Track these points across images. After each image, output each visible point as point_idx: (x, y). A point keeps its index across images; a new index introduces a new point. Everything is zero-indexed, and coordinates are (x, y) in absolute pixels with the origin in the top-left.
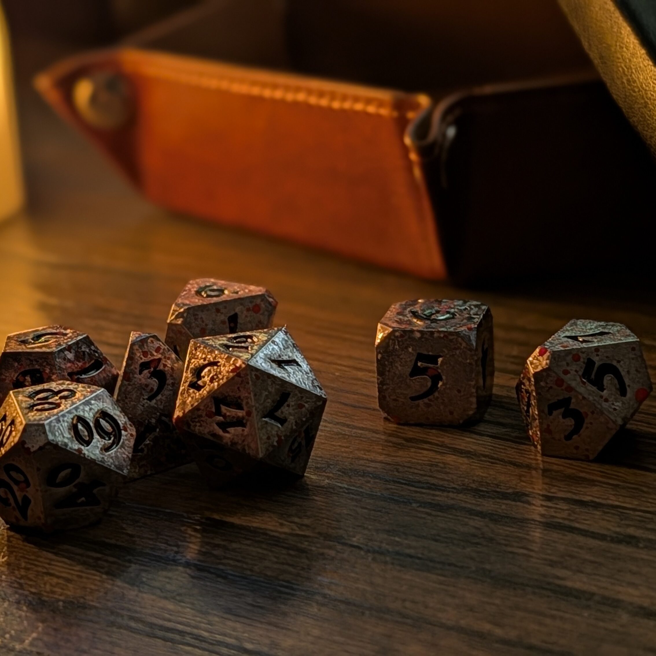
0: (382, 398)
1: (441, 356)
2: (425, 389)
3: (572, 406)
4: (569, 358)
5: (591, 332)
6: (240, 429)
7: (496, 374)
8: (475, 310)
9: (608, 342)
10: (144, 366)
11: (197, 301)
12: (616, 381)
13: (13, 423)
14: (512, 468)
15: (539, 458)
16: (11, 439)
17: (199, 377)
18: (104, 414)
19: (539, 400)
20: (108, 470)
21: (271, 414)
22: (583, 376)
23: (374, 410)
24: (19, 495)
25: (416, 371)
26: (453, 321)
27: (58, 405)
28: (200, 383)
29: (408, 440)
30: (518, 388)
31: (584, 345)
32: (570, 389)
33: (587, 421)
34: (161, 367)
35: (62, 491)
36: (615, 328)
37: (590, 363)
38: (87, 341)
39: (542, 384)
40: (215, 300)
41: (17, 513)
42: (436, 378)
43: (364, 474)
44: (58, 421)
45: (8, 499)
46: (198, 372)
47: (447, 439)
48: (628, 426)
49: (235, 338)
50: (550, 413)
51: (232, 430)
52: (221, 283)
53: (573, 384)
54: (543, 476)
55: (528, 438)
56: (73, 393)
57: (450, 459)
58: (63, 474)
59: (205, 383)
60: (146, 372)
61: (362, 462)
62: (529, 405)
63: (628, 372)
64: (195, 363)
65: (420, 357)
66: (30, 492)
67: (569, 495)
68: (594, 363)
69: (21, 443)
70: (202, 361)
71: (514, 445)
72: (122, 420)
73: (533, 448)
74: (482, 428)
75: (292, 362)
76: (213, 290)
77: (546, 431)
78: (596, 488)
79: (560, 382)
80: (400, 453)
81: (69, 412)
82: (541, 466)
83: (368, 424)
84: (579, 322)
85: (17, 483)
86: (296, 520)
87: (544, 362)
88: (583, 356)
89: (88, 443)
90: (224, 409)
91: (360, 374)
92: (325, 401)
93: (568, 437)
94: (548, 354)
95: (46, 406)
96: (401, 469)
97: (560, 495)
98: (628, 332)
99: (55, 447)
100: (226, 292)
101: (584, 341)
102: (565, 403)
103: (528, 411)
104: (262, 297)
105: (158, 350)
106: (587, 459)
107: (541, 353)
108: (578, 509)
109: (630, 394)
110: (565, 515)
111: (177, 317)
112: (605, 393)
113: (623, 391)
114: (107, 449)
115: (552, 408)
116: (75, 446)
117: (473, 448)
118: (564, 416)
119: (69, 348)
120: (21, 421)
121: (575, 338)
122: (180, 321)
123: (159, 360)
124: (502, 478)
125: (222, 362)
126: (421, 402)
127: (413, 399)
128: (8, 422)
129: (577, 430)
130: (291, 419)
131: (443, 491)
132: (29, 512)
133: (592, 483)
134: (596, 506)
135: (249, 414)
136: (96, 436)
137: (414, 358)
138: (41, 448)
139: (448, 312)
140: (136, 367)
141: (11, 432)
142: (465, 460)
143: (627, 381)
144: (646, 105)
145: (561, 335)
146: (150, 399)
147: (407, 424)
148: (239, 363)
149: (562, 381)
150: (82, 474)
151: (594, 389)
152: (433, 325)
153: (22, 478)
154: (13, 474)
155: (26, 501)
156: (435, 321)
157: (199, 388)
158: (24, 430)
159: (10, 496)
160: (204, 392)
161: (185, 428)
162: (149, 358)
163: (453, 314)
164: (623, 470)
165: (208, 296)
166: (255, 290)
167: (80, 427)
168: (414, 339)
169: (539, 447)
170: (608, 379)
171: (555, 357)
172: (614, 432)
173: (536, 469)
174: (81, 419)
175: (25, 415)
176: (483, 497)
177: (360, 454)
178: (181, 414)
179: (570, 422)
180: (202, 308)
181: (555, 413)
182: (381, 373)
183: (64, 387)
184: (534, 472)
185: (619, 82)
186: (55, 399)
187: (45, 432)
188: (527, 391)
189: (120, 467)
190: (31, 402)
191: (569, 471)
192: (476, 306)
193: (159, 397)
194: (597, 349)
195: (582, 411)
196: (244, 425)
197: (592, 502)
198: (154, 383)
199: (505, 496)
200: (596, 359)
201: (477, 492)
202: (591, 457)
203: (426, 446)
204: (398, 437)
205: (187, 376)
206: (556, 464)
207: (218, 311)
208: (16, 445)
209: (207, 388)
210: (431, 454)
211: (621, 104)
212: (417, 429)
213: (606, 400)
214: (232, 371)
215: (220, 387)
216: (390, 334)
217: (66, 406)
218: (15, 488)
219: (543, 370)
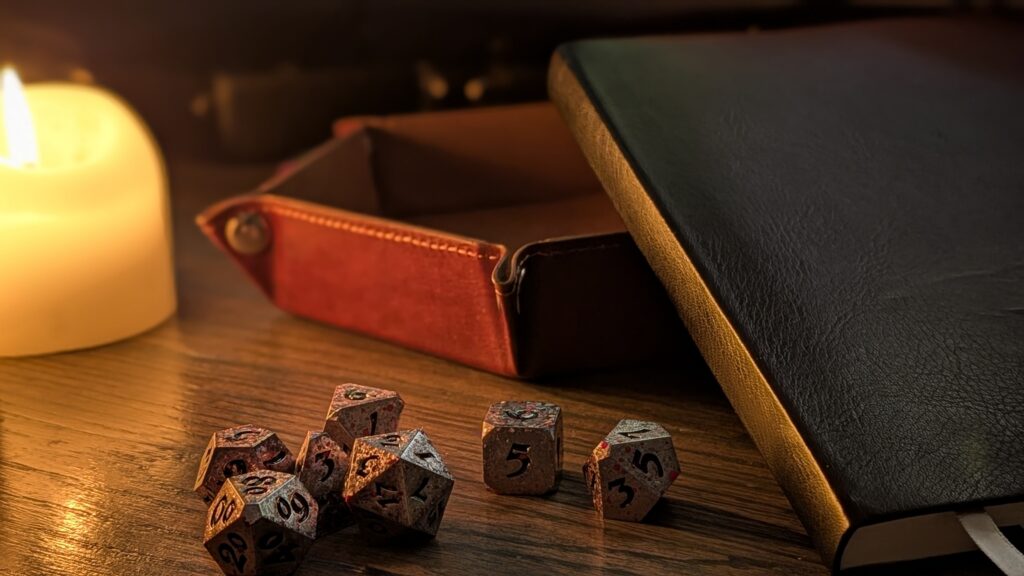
0: (486, 476)
1: (528, 446)
2: (518, 469)
3: (625, 484)
4: (623, 450)
5: (637, 430)
6: (394, 504)
7: (565, 453)
8: (551, 411)
9: (648, 437)
10: (319, 456)
11: (347, 403)
12: (656, 466)
13: (233, 502)
14: (583, 528)
15: (601, 520)
16: (233, 515)
17: (364, 467)
18: (298, 496)
19: (602, 480)
20: (302, 536)
21: (416, 494)
22: (633, 463)
23: (480, 483)
24: (238, 555)
25: (511, 456)
26: (537, 419)
27: (265, 490)
28: (365, 471)
29: (508, 507)
30: (585, 468)
31: (633, 440)
32: (624, 472)
33: (636, 494)
34: (330, 457)
35: (269, 552)
36: (652, 426)
37: (638, 453)
38: (274, 437)
39: (605, 468)
40: (361, 402)
41: (235, 568)
42: (526, 461)
43: (478, 534)
44: (267, 501)
45: (228, 557)
46: (363, 463)
47: (535, 505)
48: (665, 495)
49: (388, 437)
50: (610, 489)
51: (389, 505)
52: (362, 387)
53: (627, 468)
54: (605, 533)
55: (592, 505)
56: (274, 480)
57: (539, 521)
58: (271, 539)
59: (369, 472)
60: (320, 461)
61: (476, 524)
62: (594, 482)
63: (664, 460)
64: (360, 456)
65: (515, 446)
66: (247, 553)
67: (626, 548)
68: (640, 453)
69: (242, 518)
70: (365, 456)
71: (583, 510)
72: (308, 498)
73: (596, 513)
74: (558, 496)
75: (429, 455)
76: (358, 394)
77: (607, 501)
78: (645, 543)
79: (617, 467)
80: (503, 517)
81: (274, 495)
82: (603, 526)
83: (476, 495)
84: (627, 421)
85: (236, 546)
86: (436, 570)
87: (605, 453)
88: (633, 449)
89: (288, 517)
90: (383, 490)
91: (464, 454)
92: (453, 482)
93: (623, 506)
94: (608, 447)
95: (257, 490)
96: (504, 530)
97: (620, 548)
98: (662, 430)
99: (265, 520)
100: (367, 396)
101: (632, 437)
102: (621, 482)
103: (593, 486)
104: (394, 399)
105: (328, 444)
106: (636, 521)
107: (604, 447)
108: (633, 559)
109: (665, 474)
110: (624, 563)
111: (333, 416)
112: (648, 475)
113: (661, 474)
114: (301, 520)
115: (612, 485)
116: (278, 519)
117: (554, 512)
118: (620, 490)
119: (263, 443)
120: (240, 503)
121: (625, 434)
122: (336, 419)
123: (329, 452)
124: (578, 536)
125: (381, 456)
126: (514, 478)
127: (509, 476)
128: (229, 502)
129: (629, 500)
130: (430, 497)
131: (537, 546)
132: (245, 566)
133: (641, 539)
134: (646, 557)
135: (401, 494)
136: (293, 512)
137: (510, 447)
138: (256, 522)
139: (532, 412)
140: (313, 456)
141: (232, 510)
142: (550, 522)
143: (663, 467)
144: (666, 259)
145: (616, 431)
146: (323, 480)
147: (504, 494)
148: (393, 458)
149: (619, 466)
150: (284, 539)
151: (640, 471)
152: (524, 423)
153: (241, 543)
154: (234, 540)
155: (243, 559)
156: (524, 419)
157: (364, 475)
158: (244, 509)
159: (231, 556)
160: (369, 477)
161: (355, 504)
162: (323, 450)
163: (536, 414)
164: (662, 529)
165: (354, 399)
166: (388, 394)
167: (282, 505)
168: (510, 434)
169: (602, 513)
170: (650, 464)
171: (614, 449)
172: (655, 502)
173: (599, 528)
174: (282, 500)
175: (243, 497)
176: (566, 550)
177: (473, 518)
178: (351, 494)
179: (624, 495)
180: (351, 408)
181: (614, 489)
182: (486, 458)
183: (266, 475)
184: (597, 531)
185: (644, 238)
186: (262, 485)
187: (259, 510)
188: (592, 472)
189: (309, 533)
190: (246, 487)
191: (624, 530)
192: (552, 407)
193: (330, 478)
194: (642, 443)
195: (633, 487)
196: (397, 502)
197: (643, 554)
198: (326, 469)
199: (581, 550)
200: (642, 450)
201: (562, 548)
202: (639, 520)
203: (520, 511)
204: (498, 504)
205: (354, 465)
206: (615, 524)
207: (363, 411)
208: (238, 520)
209: (371, 476)
210: (524, 518)
211: (645, 254)
212: (512, 498)
213: (649, 480)
214: (389, 463)
215: (380, 475)
216: (493, 430)
217: (271, 491)
218: (235, 550)
219: (605, 459)
